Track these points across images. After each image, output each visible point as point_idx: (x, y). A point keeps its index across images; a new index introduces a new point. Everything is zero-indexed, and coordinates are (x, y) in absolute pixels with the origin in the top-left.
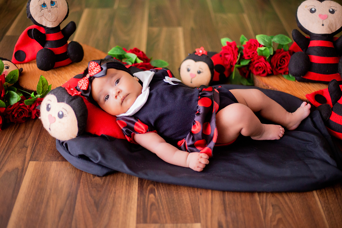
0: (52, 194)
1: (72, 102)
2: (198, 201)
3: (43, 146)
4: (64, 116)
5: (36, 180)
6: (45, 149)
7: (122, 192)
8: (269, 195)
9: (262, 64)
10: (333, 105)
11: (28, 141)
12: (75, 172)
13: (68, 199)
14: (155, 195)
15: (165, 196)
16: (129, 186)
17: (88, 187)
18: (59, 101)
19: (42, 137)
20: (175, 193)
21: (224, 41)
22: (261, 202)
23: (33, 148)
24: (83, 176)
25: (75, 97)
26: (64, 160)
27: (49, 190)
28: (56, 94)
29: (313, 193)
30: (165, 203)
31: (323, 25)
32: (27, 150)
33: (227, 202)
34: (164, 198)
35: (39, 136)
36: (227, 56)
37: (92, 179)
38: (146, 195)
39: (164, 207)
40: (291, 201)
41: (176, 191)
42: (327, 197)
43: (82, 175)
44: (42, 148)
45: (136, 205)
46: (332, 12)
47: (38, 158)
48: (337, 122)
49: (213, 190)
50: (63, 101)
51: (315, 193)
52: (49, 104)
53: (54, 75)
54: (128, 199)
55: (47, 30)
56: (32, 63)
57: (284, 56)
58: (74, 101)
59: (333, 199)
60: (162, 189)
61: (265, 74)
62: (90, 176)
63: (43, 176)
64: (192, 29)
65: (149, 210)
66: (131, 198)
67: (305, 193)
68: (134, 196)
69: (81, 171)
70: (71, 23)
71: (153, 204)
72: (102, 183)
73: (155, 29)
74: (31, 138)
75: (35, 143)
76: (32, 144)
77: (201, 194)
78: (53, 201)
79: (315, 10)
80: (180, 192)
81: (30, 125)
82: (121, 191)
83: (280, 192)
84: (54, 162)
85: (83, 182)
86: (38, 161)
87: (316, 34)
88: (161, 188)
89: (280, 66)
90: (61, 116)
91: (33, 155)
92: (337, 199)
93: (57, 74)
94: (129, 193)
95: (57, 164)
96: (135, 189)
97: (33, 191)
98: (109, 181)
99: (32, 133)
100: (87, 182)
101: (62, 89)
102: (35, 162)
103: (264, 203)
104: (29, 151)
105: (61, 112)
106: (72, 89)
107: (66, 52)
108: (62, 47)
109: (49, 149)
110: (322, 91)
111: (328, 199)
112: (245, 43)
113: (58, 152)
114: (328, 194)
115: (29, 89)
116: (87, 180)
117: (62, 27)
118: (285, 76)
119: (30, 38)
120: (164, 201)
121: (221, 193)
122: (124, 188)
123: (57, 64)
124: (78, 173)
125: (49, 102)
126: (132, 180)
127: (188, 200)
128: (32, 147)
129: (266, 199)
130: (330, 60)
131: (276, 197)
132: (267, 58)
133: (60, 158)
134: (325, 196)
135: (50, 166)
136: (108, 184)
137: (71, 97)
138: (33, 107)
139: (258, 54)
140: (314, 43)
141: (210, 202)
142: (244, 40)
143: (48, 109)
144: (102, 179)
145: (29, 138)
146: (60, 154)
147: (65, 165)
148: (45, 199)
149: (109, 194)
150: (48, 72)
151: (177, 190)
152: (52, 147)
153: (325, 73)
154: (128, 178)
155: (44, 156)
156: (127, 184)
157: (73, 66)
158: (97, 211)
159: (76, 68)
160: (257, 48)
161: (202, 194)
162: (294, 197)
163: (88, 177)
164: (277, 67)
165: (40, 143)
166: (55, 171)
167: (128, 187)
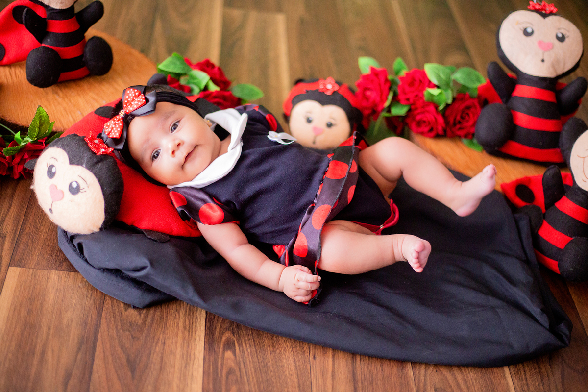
0: (50, 337)
1: (97, 165)
2: (309, 372)
3: (33, 238)
4: (81, 190)
5: (21, 305)
6: (38, 243)
7: (176, 342)
8: (431, 370)
9: (429, 117)
10: (547, 208)
11: (5, 223)
12: (91, 295)
13: (79, 349)
14: (234, 353)
15: (253, 358)
16: (189, 332)
17: (116, 328)
18: (71, 163)
19: (31, 218)
20: (269, 352)
21: (366, 64)
22: (417, 382)
23: (16, 239)
24: (106, 306)
25: (103, 157)
26: (71, 269)
27: (44, 329)
28: (67, 149)
29: (503, 371)
30: (253, 370)
31: (543, 61)
32: (4, 242)
33: (359, 378)
34: (250, 361)
35: (26, 215)
36: (368, 93)
37: (123, 314)
38: (219, 351)
39: (251, 379)
40: (466, 383)
41: (271, 349)
42: (526, 379)
43: (105, 303)
44: (32, 240)
45: (201, 370)
46: (562, 39)
47: (24, 262)
48: (551, 242)
49: (335, 349)
50: (79, 163)
51: (506, 369)
52: (52, 166)
53: (57, 97)
54: (188, 358)
55: (49, 12)
56: (15, 66)
57: (468, 108)
58: (100, 164)
59: (537, 384)
60: (247, 342)
61: (433, 133)
62: (119, 306)
63: (34, 300)
64: (302, 22)
65: (224, 382)
66: (192, 357)
67: (490, 370)
68: (197, 353)
69: (102, 293)
70: (95, 3)
71: (230, 372)
72: (140, 322)
73: (236, 13)
74: (10, 217)
75: (19, 230)
76: (14, 231)
77: (314, 358)
78: (53, 351)
79: (532, 33)
80: (278, 351)
81: (9, 191)
82: (174, 341)
83: (449, 365)
84: (54, 272)
85: (106, 318)
86: (24, 266)
87: (530, 75)
88: (245, 340)
89: (460, 122)
90: (75, 190)
91: (14, 254)
92: (543, 384)
93: (61, 94)
94: (188, 347)
95: (59, 276)
96: (200, 339)
97: (15, 328)
98: (153, 319)
99: (12, 208)
100: (114, 317)
101: (78, 140)
102: (19, 269)
103: (422, 384)
104: (7, 245)
105: (75, 182)
106: (96, 141)
107: (82, 56)
108: (74, 46)
109: (44, 244)
110: (528, 180)
111: (527, 384)
112: (403, 73)
113: (61, 251)
114: (528, 375)
115: (10, 121)
116: (114, 313)
117: (77, 9)
118: (465, 141)
119: (16, 22)
120: (250, 366)
121: (350, 356)
122: (180, 335)
123: (64, 76)
124: (98, 298)
125: (52, 162)
126: (194, 320)
127: (293, 368)
128: (14, 238)
129: (425, 375)
130: (549, 125)
131: (442, 373)
132: (441, 107)
133: (64, 264)
134: (524, 377)
135: (47, 279)
136: (151, 325)
137: (96, 157)
138: (17, 159)
139: (426, 98)
140: (523, 91)
141: (329, 374)
142: (401, 68)
143: (51, 174)
144: (140, 314)
145: (7, 219)
146: (64, 255)
147: (74, 280)
148: (38, 347)
149: (154, 345)
150: (45, 89)
151: (273, 347)
152: (50, 240)
153: (537, 146)
154: (187, 315)
155: (36, 258)
156: (185, 327)
157: (91, 80)
158: (133, 377)
159: (96, 85)
160: (424, 89)
161: (317, 358)
162: (472, 376)
163: (116, 307)
164: (455, 124)
165: (27, 230)
166: (57, 290)
167: (186, 333)
